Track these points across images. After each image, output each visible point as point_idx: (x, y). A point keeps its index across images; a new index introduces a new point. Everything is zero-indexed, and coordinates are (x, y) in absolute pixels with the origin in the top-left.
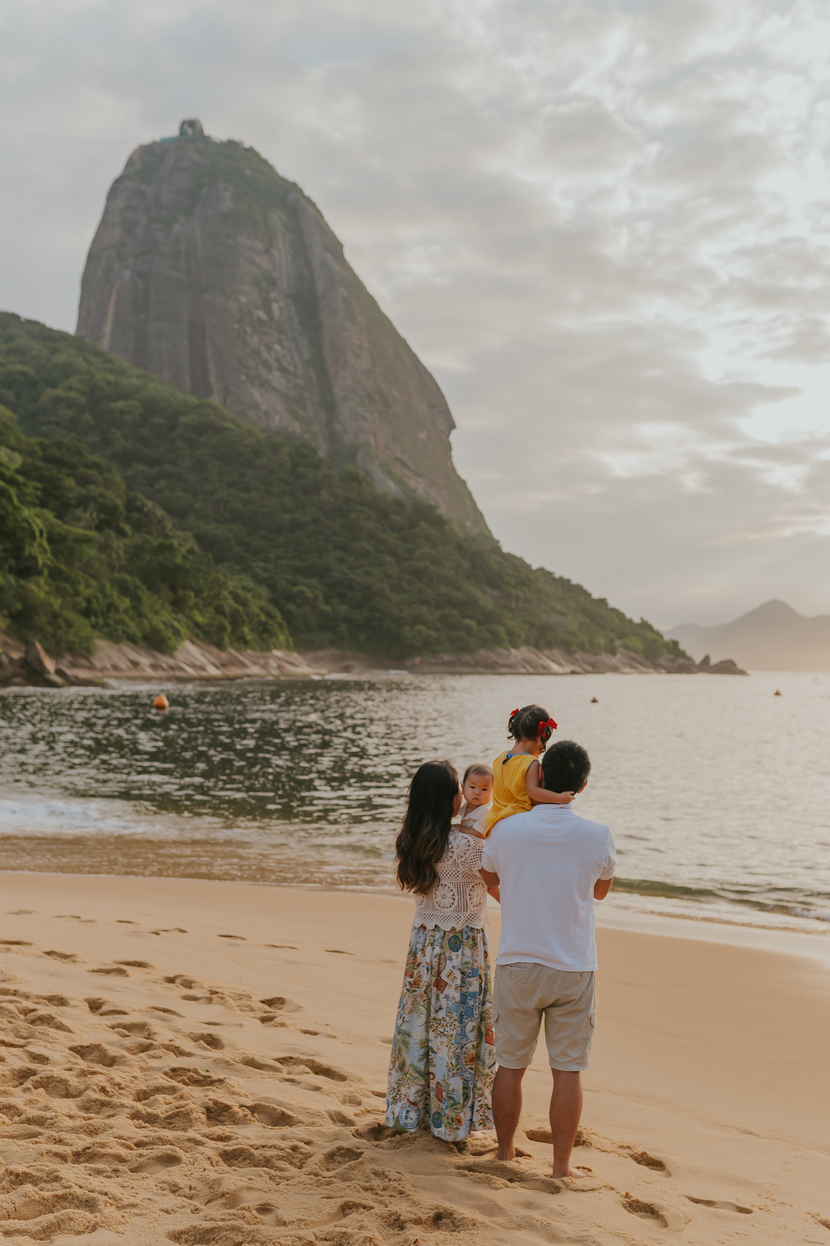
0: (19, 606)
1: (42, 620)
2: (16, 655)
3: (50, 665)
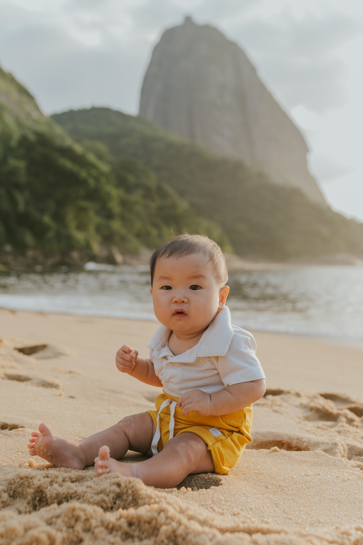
0: (106, 233)
1: (117, 239)
2: (104, 253)
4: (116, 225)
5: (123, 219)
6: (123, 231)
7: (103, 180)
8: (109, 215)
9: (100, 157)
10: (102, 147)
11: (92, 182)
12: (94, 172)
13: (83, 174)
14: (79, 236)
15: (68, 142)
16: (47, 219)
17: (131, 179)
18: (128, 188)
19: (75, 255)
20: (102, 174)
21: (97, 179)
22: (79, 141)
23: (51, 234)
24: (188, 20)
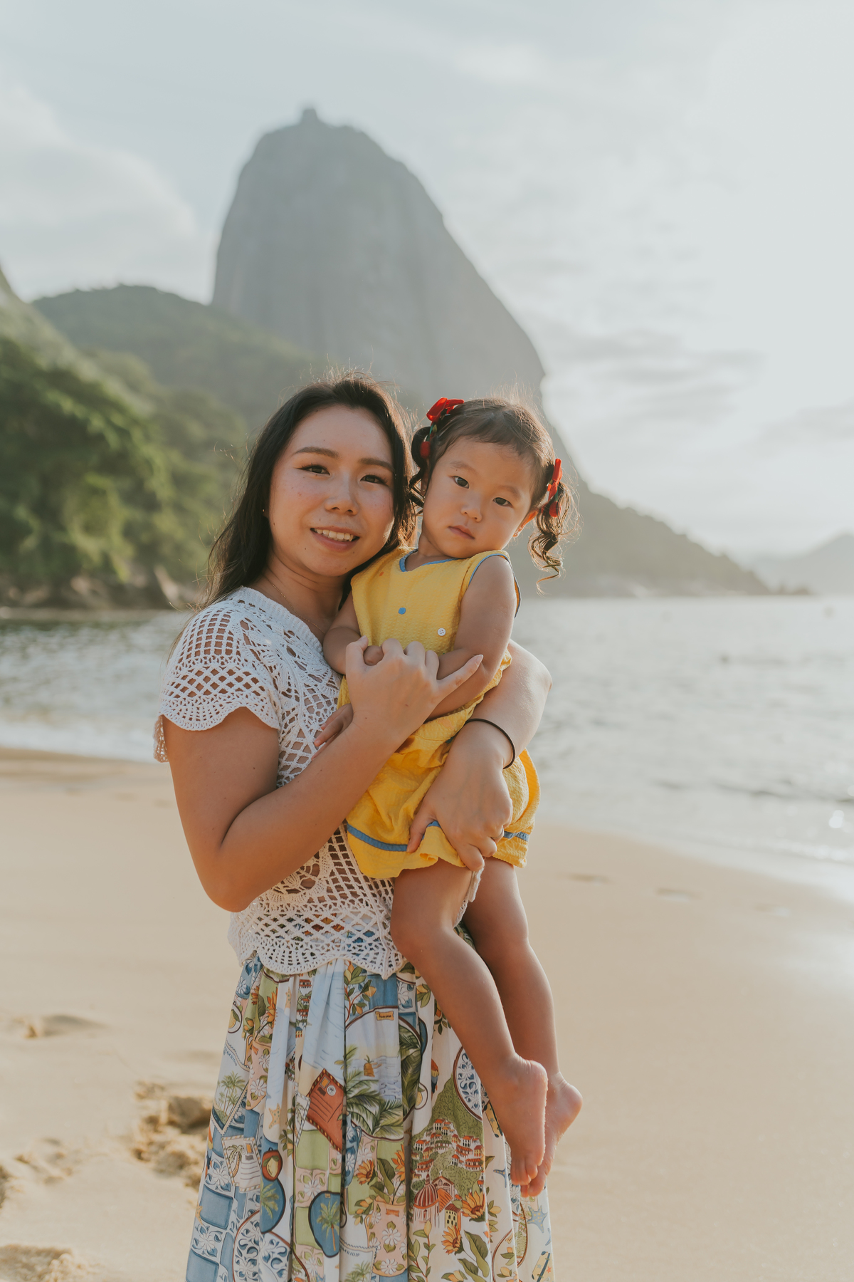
0: (145, 538)
1: (166, 550)
2: (140, 581)
3: (171, 590)
4: (166, 523)
5: (179, 508)
6: (180, 534)
7: (137, 435)
8: (151, 504)
9: (133, 386)
10: (138, 367)
11: (113, 440)
12: (118, 420)
13: (97, 423)
14: (89, 545)
15: (69, 356)
16: (22, 513)
17: (196, 430)
18: (191, 450)
19: (81, 585)
20: (135, 422)
21: (123, 433)
22: (90, 354)
23: (30, 543)
24: (309, 116)
